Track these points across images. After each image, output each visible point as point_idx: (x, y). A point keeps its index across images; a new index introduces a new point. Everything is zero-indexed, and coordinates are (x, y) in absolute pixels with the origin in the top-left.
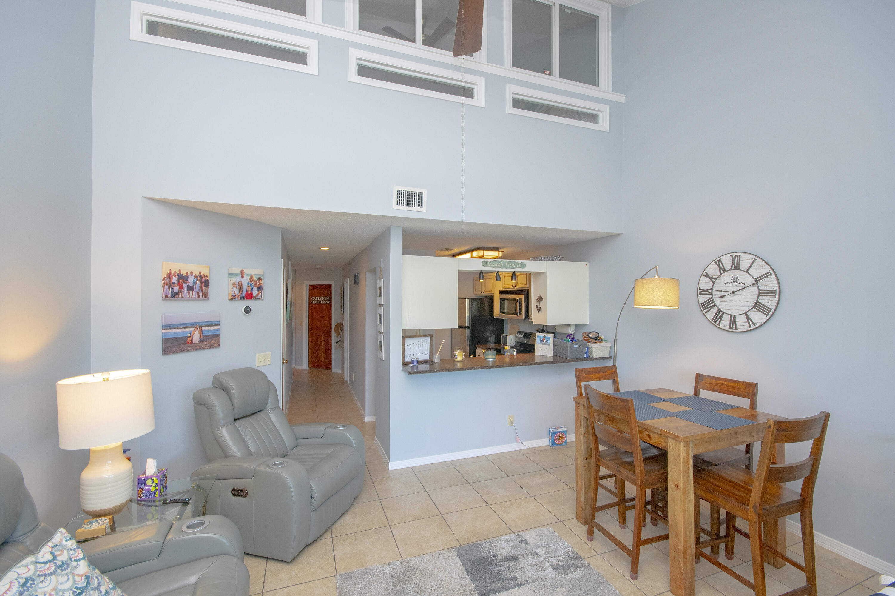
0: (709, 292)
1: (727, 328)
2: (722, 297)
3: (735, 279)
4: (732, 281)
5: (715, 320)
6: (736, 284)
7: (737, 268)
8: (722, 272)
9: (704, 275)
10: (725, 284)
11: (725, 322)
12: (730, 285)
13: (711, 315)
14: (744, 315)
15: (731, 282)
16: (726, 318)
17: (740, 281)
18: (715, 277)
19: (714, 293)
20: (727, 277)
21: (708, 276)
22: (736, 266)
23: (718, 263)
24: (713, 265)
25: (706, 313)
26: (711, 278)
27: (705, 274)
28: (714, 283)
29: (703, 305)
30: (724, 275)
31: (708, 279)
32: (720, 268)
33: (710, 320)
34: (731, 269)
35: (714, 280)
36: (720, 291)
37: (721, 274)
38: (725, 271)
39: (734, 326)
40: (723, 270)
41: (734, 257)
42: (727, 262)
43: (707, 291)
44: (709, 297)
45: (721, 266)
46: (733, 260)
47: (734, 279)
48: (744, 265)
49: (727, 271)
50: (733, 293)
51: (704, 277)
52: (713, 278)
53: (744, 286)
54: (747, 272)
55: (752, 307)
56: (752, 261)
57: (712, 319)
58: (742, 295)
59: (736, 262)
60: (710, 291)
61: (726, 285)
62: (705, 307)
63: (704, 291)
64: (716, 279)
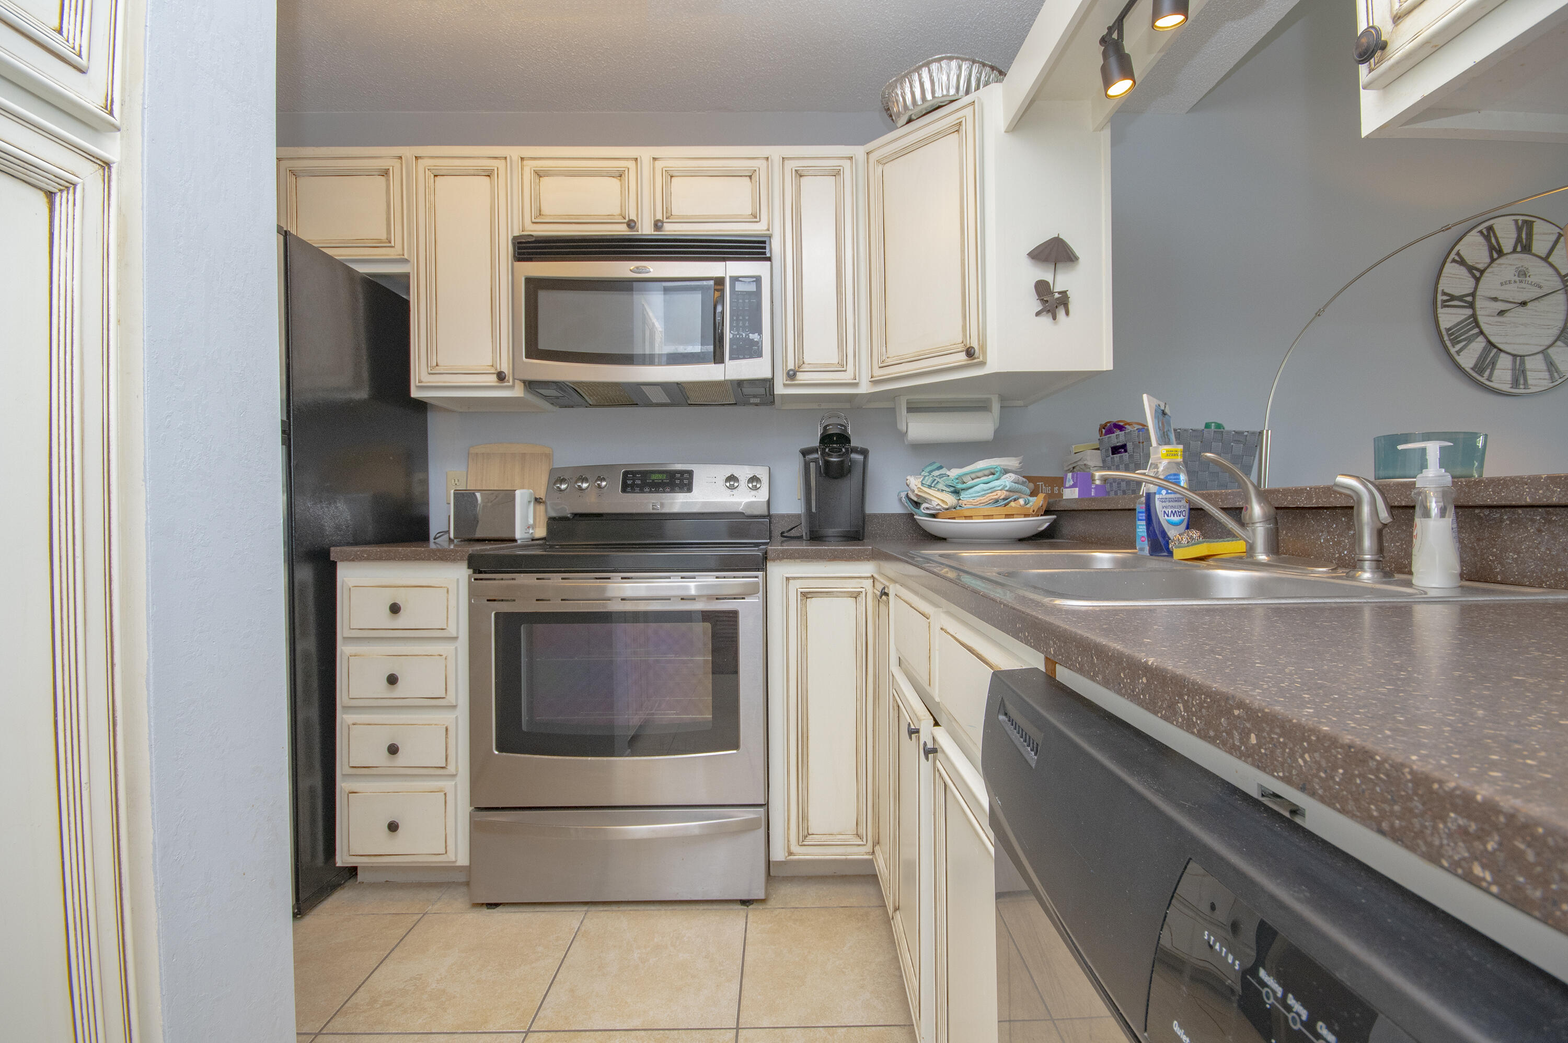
0: (1466, 302)
1: (1506, 388)
2: (1502, 313)
3: (1523, 273)
4: (1517, 279)
5: (1480, 367)
6: (1523, 285)
7: (1527, 249)
8: (1495, 255)
9: (1454, 261)
10: (1502, 284)
11: (1502, 375)
12: (1512, 287)
13: (1468, 359)
14: (1540, 356)
15: (1515, 282)
16: (1504, 362)
17: (1532, 279)
18: (1481, 266)
19: (1479, 304)
20: (1506, 269)
21: (1462, 262)
22: (1525, 246)
23: (1485, 233)
24: (1474, 238)
25: (1458, 352)
26: (1471, 269)
27: (1457, 258)
28: (1477, 280)
29: (1452, 334)
30: (1499, 264)
31: (1463, 271)
32: (1491, 248)
33: (1468, 370)
34: (1514, 251)
35: (1478, 274)
36: (1495, 299)
37: (1493, 260)
38: (1500, 253)
39: (1522, 381)
40: (1496, 251)
41: (1520, 223)
42: (1506, 235)
43: (1460, 298)
44: (1465, 315)
45: (1493, 240)
46: (1519, 230)
47: (1521, 273)
48: (1540, 245)
49: (1507, 254)
50: (1524, 304)
51: (1454, 264)
52: (1477, 269)
53: (1540, 293)
54: (1546, 259)
55: (1554, 338)
56: (1554, 238)
57: (1471, 366)
58: (1536, 311)
59: (1524, 236)
60: (1469, 299)
61: (1503, 287)
62: (1456, 338)
63: (1453, 298)
64: (1482, 272)
